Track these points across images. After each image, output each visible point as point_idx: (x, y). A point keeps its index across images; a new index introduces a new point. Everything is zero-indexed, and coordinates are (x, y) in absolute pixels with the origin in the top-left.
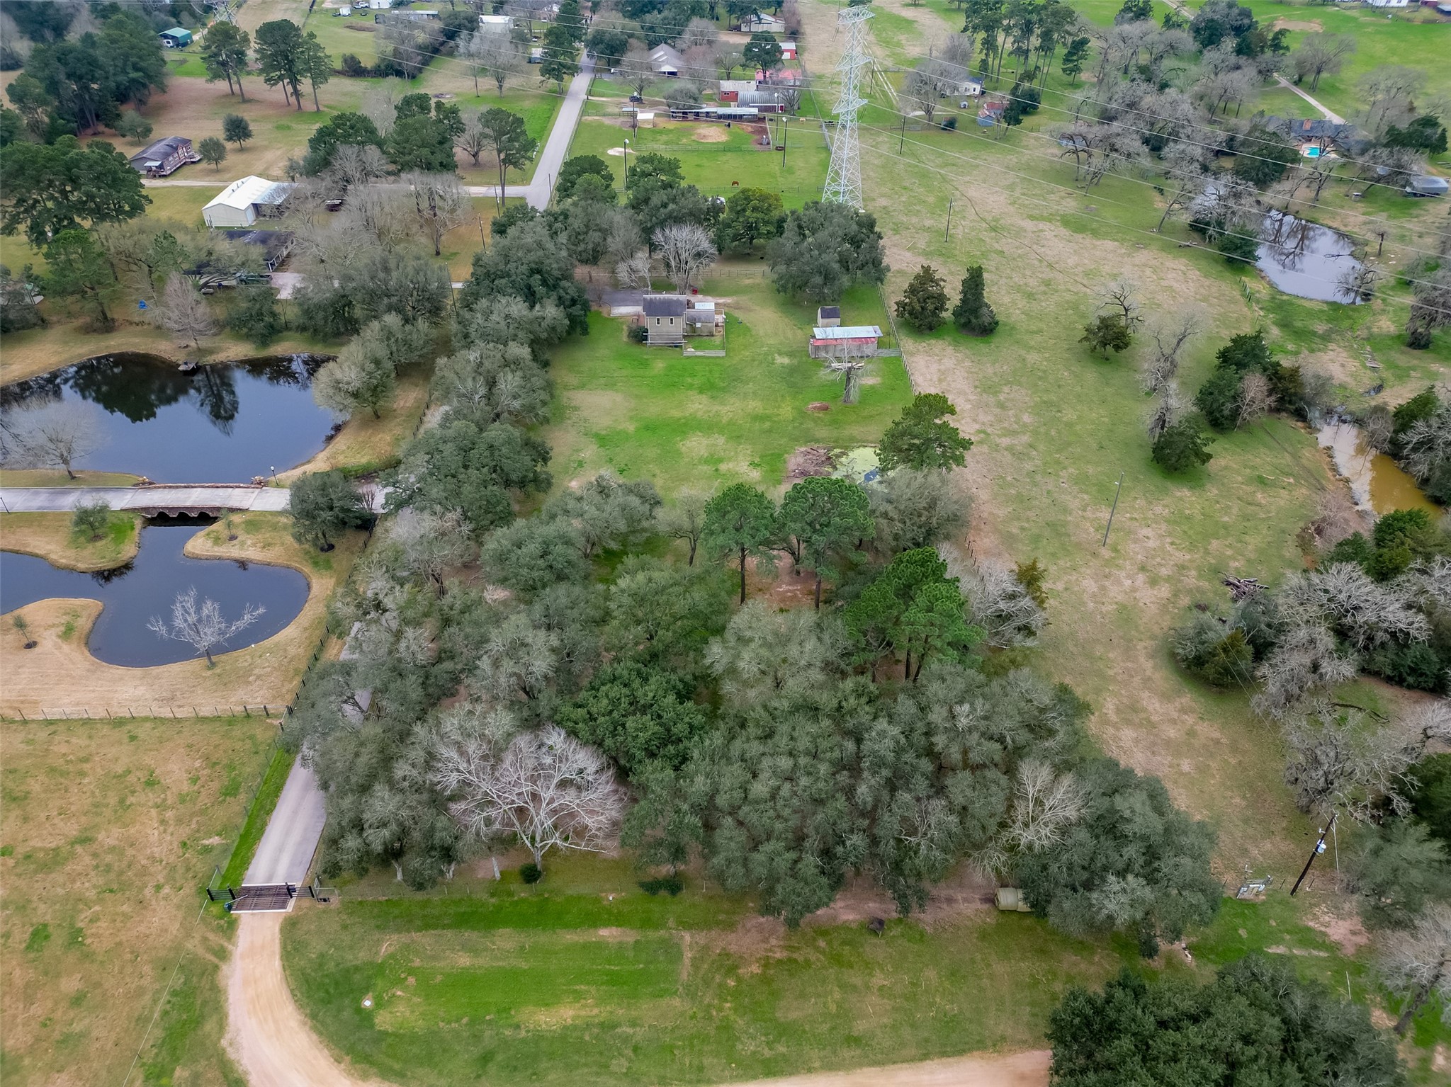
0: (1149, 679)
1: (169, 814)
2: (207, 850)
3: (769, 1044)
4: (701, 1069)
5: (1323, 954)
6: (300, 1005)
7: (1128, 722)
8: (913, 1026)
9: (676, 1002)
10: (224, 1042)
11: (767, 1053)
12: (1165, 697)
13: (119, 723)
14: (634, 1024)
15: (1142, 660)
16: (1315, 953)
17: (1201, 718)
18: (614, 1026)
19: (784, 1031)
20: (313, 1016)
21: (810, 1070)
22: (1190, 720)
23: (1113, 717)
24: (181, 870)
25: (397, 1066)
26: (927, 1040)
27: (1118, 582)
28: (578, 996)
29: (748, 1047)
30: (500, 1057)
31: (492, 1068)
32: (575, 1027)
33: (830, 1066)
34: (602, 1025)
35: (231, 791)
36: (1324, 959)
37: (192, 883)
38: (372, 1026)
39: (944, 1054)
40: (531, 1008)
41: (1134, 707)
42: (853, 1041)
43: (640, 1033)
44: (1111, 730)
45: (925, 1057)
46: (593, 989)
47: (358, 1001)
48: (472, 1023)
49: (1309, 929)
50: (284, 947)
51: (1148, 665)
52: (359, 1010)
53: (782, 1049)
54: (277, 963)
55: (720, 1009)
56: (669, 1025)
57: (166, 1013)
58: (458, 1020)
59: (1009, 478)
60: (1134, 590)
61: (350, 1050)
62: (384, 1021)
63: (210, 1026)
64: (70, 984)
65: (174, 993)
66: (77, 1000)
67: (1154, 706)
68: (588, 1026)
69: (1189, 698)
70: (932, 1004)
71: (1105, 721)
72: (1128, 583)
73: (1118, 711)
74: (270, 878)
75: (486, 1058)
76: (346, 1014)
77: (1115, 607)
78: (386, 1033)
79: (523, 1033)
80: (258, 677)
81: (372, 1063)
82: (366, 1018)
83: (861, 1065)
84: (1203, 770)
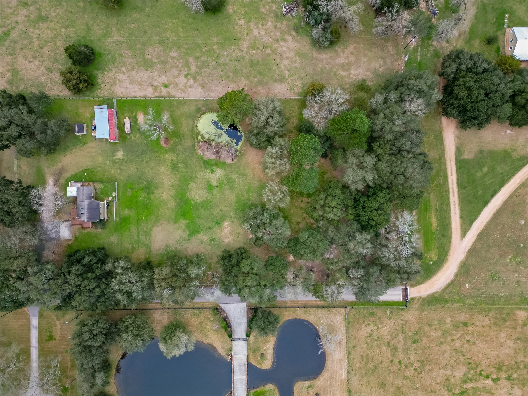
0: (330, 57)
1: (380, 326)
2: (391, 313)
3: (441, 176)
4: (446, 191)
5: (420, 48)
6: (432, 277)
7: (348, 70)
8: (437, 145)
9: (431, 196)
10: (440, 291)
11: (442, 177)
12: (338, 55)
13: (349, 353)
14: (436, 205)
15: (321, 57)
16: (419, 50)
17: (346, 48)
18: (437, 209)
19: (438, 173)
20: (434, 274)
21: (446, 168)
22: (347, 52)
23: (347, 73)
24: (397, 317)
25: (445, 253)
26: (440, 143)
27: (285, 52)
28: (430, 218)
29: (441, 181)
30: (443, 233)
31: (445, 234)
32: (437, 218)
33: (445, 164)
34: (436, 212)
35: (372, 314)
36: (421, 49)
37: (401, 313)
38: (436, 261)
39: (443, 140)
40: (432, 228)
41: (342, 66)
42: (440, 159)
43: (438, 204)
44: (351, 76)
45: (443, 144)
46: (428, 215)
47: (431, 265)
48: (436, 240)
49: (413, 48)
50: (418, 285)
51: (323, 56)
52: (433, 264)
53: (442, 174)
54: (422, 285)
55: (433, 187)
56: (436, 198)
57: (434, 306)
58: (435, 243)
59: (222, 73)
60: (288, 48)
61: (441, 264)
62: (435, 258)
63: (436, 295)
64: (427, 329)
65: (429, 305)
66: (431, 326)
67: (341, 60)
68: (436, 215)
69: (339, 48)
70: (432, 141)
71: (348, 77)
72: (284, 49)
73: (344, 71)
74: (400, 294)
75: (443, 235)
76: (434, 267)
77: (297, 57)
78: (438, 258)
79: (438, 229)
80: (331, 321)
81: (444, 258)
82: (435, 263)
83: (445, 158)
84: (365, 56)
